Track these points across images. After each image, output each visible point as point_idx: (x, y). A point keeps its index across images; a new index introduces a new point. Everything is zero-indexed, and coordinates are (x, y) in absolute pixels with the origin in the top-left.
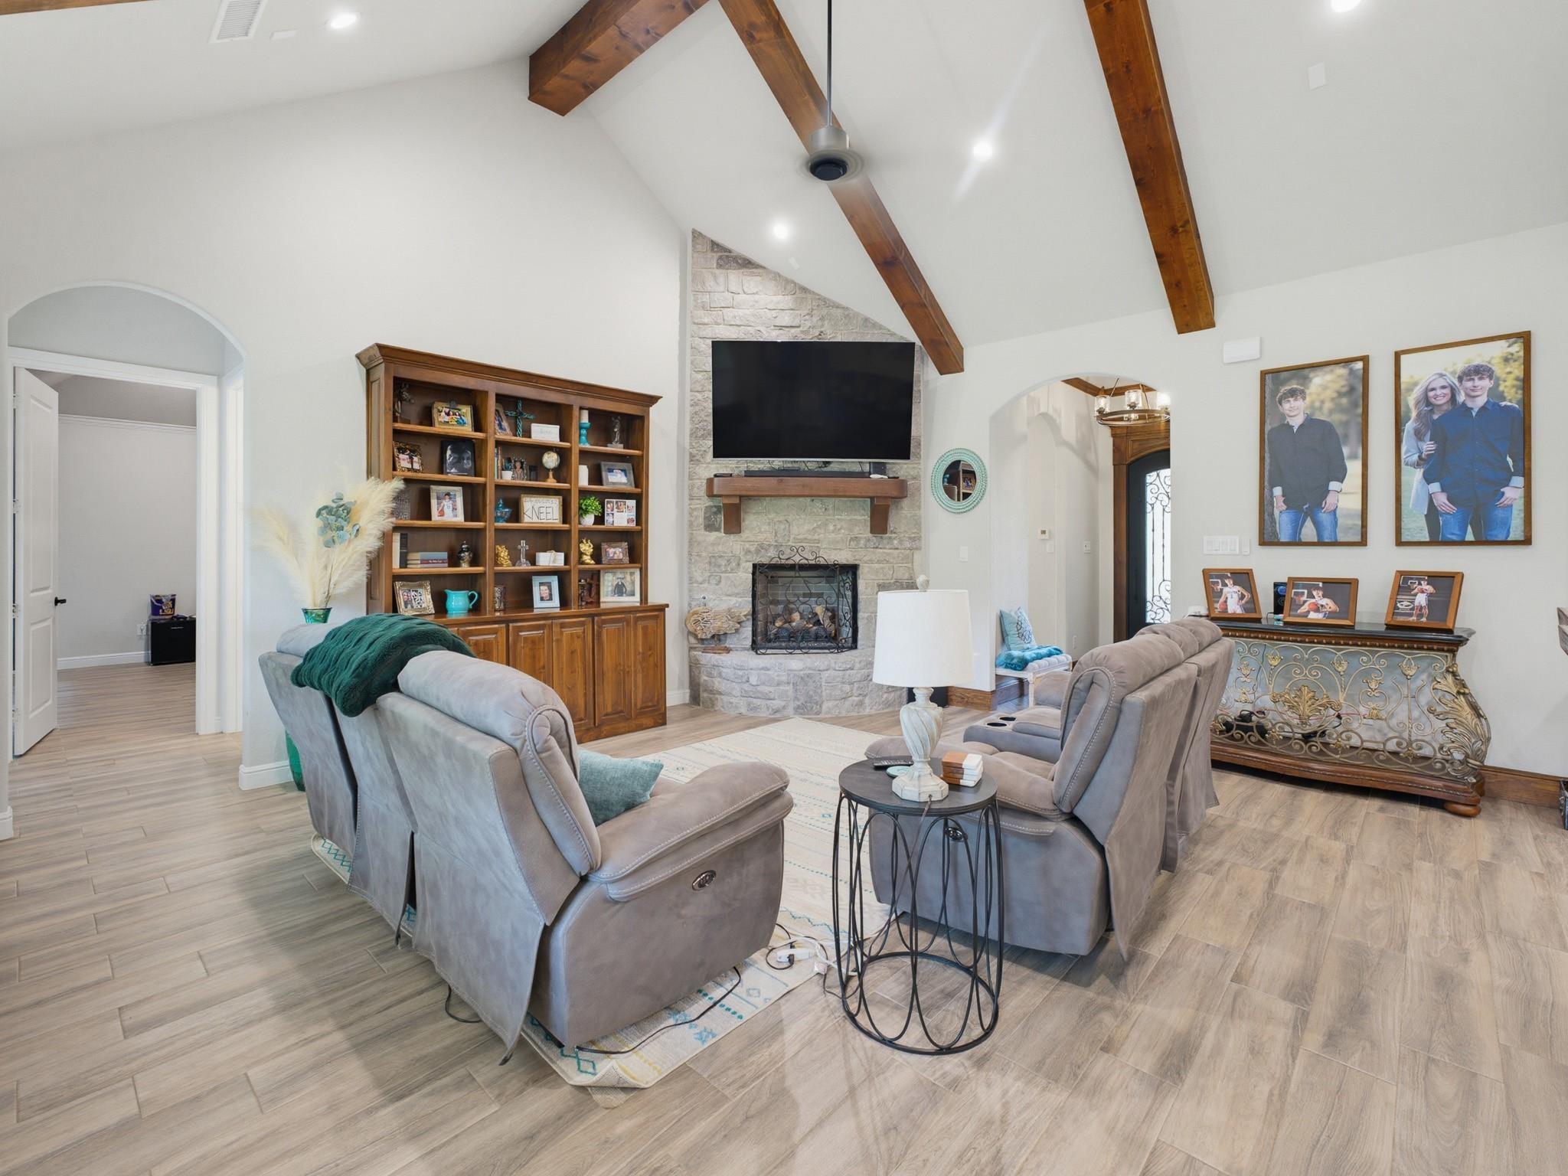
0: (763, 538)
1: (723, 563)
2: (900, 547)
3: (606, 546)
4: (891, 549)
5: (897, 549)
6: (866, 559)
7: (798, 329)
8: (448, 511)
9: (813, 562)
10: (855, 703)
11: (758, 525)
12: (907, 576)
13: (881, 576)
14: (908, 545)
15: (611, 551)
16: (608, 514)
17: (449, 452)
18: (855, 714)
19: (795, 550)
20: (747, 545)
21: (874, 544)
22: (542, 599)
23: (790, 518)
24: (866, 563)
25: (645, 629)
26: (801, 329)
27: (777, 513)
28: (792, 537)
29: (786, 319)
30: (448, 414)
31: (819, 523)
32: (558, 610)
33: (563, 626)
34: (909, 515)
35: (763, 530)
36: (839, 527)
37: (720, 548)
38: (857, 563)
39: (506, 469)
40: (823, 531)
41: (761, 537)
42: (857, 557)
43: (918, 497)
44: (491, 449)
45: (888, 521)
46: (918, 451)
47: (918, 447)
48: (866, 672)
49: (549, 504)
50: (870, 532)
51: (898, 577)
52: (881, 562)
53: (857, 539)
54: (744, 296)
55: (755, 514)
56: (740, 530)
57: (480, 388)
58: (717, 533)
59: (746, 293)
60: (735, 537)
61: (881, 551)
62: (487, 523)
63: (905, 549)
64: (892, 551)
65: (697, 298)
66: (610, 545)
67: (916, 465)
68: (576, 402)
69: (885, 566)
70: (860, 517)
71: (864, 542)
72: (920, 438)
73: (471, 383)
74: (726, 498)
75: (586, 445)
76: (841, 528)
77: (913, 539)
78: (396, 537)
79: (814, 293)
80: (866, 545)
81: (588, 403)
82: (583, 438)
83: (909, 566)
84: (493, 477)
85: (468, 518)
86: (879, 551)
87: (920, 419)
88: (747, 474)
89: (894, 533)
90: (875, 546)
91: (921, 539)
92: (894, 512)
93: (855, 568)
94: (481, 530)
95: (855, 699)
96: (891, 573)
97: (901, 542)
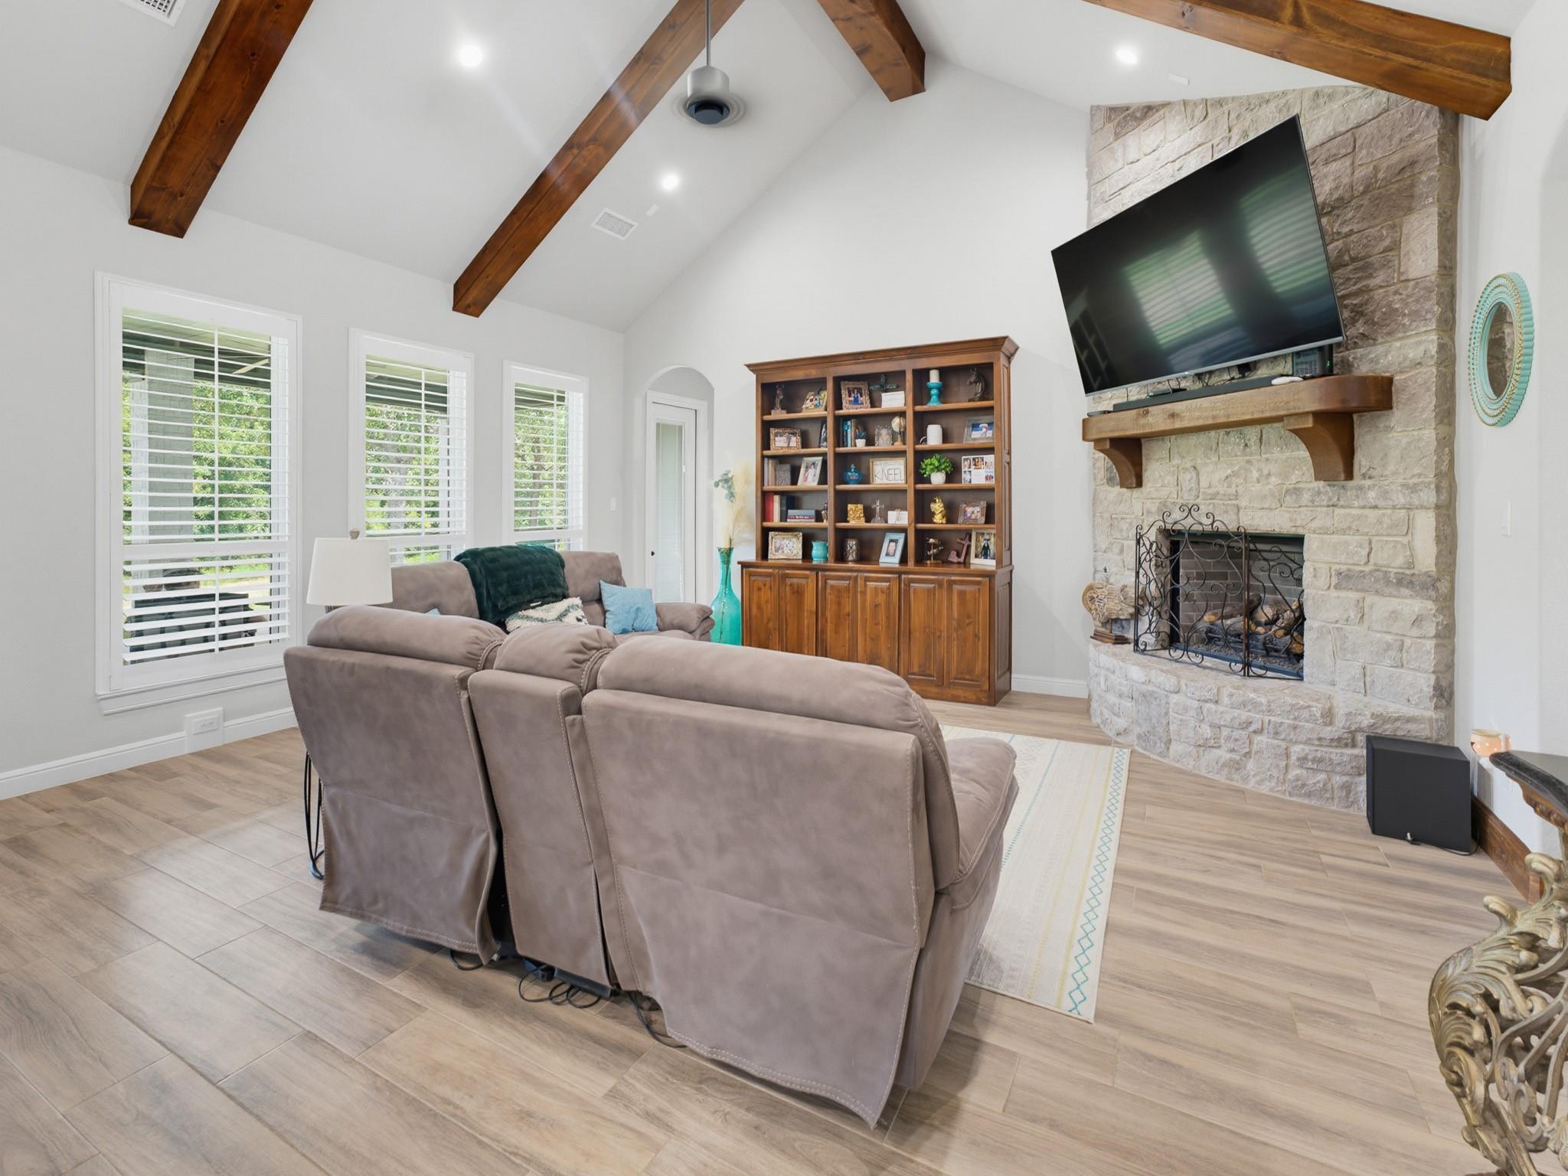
0: (1166, 493)
1: (1123, 525)
2: (1381, 503)
3: (964, 505)
4: (1364, 507)
5: (1376, 507)
6: (1314, 525)
8: (810, 478)
9: (1208, 529)
10: (1222, 761)
11: (1160, 476)
12: (1400, 560)
13: (1343, 558)
14: (1401, 499)
15: (969, 510)
16: (963, 473)
18: (1223, 780)
19: (1187, 510)
20: (1149, 504)
21: (1330, 499)
22: (887, 555)
23: (1199, 463)
24: (1314, 532)
25: (962, 594)
27: (1181, 456)
28: (1201, 490)
29: (1191, 165)
31: (1236, 468)
32: (897, 566)
33: (867, 579)
34: (1404, 441)
35: (1166, 482)
36: (1266, 472)
37: (1123, 507)
38: (1300, 531)
40: (1242, 480)
41: (1164, 493)
42: (1299, 523)
43: (1428, 401)
44: (830, 423)
45: (1355, 456)
46: (1427, 305)
47: (1429, 299)
48: (1244, 715)
49: (897, 467)
50: (1317, 479)
51: (1380, 562)
52: (1343, 532)
53: (1296, 491)
54: (1145, 160)
55: (1157, 460)
56: (1139, 484)
57: (820, 376)
58: (1117, 489)
59: (1146, 155)
60: (1136, 492)
61: (1342, 511)
62: (830, 487)
63: (1394, 507)
64: (1367, 511)
65: (1101, 188)
66: (968, 504)
67: (1424, 338)
68: (909, 366)
69: (1354, 539)
70: (1303, 453)
71: (1306, 497)
72: (1433, 278)
73: (813, 373)
74: (1098, 443)
75: (934, 404)
76: (1269, 474)
77: (1414, 489)
78: (777, 498)
79: (1233, 99)
80: (1313, 501)
81: (922, 363)
82: (934, 398)
83: (1405, 540)
84: (835, 447)
85: (819, 483)
86: (1337, 511)
87: (1432, 238)
88: (1118, 408)
89: (1370, 478)
90: (1331, 503)
91: (1433, 486)
92: (1368, 438)
93: (1298, 541)
94: (826, 491)
95: (1223, 754)
96: (1365, 552)
97: (1385, 494)
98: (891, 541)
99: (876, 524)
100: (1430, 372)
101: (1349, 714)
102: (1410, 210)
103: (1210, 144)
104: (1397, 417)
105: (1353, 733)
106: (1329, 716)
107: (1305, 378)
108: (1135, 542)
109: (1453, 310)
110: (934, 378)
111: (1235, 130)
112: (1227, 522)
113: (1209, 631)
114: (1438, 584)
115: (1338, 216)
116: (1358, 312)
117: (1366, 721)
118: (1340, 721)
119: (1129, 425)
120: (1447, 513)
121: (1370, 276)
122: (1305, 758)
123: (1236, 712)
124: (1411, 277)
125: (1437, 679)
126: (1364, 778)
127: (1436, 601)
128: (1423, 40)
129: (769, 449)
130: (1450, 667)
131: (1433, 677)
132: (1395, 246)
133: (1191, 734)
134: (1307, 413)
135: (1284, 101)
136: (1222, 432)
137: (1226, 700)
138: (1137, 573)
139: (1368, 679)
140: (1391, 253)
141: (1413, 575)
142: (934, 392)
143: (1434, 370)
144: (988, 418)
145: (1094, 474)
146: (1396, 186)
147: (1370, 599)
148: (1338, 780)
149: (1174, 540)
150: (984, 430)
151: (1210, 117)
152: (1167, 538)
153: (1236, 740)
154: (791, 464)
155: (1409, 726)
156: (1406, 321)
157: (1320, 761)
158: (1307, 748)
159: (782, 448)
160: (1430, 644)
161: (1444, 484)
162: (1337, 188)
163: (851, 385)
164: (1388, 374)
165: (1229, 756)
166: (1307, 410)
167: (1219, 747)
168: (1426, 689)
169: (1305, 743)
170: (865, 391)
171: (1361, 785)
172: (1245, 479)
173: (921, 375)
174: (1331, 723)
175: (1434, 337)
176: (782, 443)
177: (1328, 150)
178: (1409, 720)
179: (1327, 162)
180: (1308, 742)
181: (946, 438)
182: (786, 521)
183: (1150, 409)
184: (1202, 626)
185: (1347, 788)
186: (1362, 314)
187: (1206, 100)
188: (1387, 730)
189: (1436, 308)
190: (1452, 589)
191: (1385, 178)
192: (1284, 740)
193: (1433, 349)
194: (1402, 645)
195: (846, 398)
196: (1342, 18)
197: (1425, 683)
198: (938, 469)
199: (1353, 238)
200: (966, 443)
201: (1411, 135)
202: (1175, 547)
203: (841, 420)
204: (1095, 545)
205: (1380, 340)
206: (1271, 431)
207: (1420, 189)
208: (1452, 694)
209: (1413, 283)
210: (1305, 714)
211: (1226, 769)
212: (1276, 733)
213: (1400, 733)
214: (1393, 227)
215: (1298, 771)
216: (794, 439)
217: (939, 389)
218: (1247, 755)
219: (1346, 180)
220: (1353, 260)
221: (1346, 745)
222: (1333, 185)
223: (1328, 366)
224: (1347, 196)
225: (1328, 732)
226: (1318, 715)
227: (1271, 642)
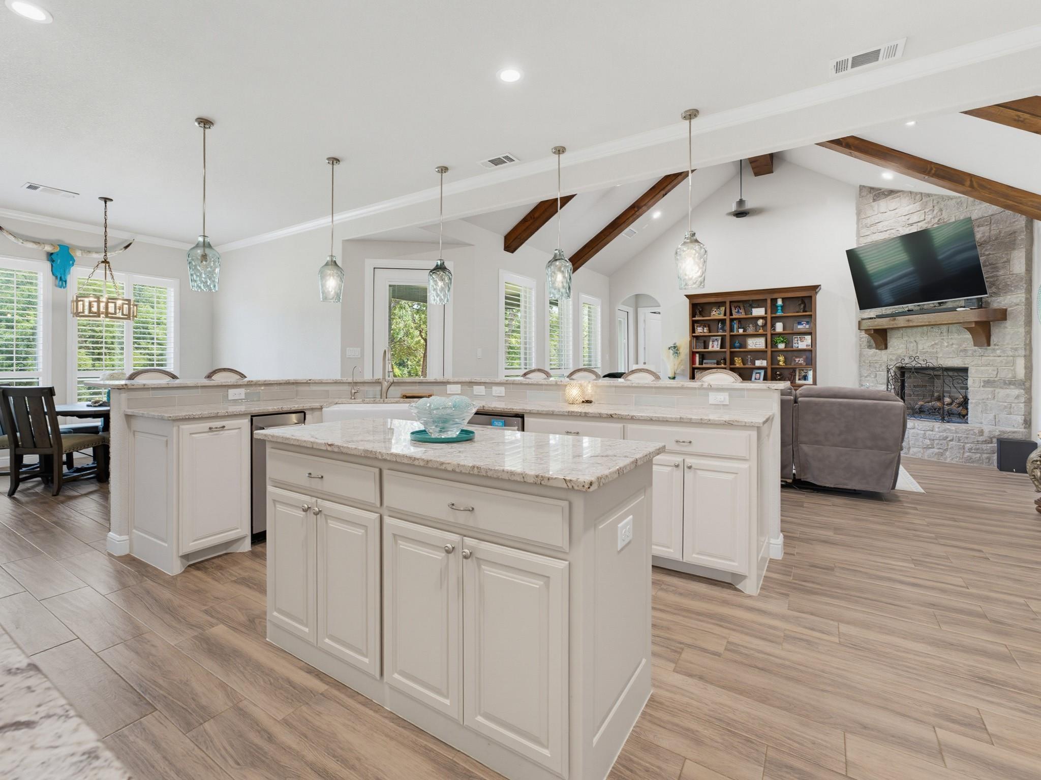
0: (901, 352)
1: (877, 365)
2: (1002, 355)
3: (795, 358)
4: (995, 356)
5: (1000, 356)
6: (973, 363)
7: (924, 222)
8: (715, 346)
9: (925, 366)
10: (935, 453)
11: (897, 345)
12: (1010, 376)
13: (986, 375)
14: (1010, 353)
15: (797, 360)
16: (795, 343)
17: (720, 324)
18: (936, 460)
19: (913, 359)
20: (891, 357)
21: (980, 353)
22: (755, 379)
23: (917, 339)
24: (973, 366)
26: (926, 221)
27: (909, 336)
28: (919, 350)
29: (915, 218)
30: (716, 311)
31: (936, 342)
34: (1011, 333)
35: (900, 347)
36: (951, 343)
37: (876, 358)
38: (967, 366)
39: (740, 328)
40: (939, 346)
41: (900, 352)
42: (967, 363)
43: (1022, 319)
44: (728, 322)
45: (991, 337)
46: (1021, 284)
47: (1021, 281)
48: (945, 434)
49: (761, 341)
50: (975, 346)
51: (1002, 377)
52: (986, 366)
53: (965, 350)
54: (889, 213)
55: (896, 338)
56: (886, 348)
57: (723, 300)
58: (874, 350)
59: (890, 211)
60: (884, 352)
61: (985, 358)
62: (727, 350)
63: (1008, 356)
64: (996, 358)
65: (864, 221)
66: (797, 357)
67: (1019, 295)
68: (769, 297)
69: (990, 369)
70: (968, 336)
71: (970, 352)
72: (1023, 274)
73: (720, 299)
74: (867, 331)
75: (779, 313)
76: (953, 344)
77: (1016, 350)
78: (697, 355)
79: (935, 195)
80: (973, 354)
81: (774, 296)
82: (780, 311)
83: (1012, 368)
84: (730, 332)
85: (721, 348)
86: (984, 358)
87: (1023, 261)
88: (879, 317)
89: (998, 346)
90: (980, 355)
91: (1023, 348)
92: (997, 331)
93: (965, 370)
94: (725, 352)
95: (936, 450)
96: (995, 373)
97: (1004, 351)
98: (756, 373)
99: (749, 365)
100: (1022, 308)
101: (990, 431)
102: (1014, 249)
103: (923, 211)
104: (1008, 323)
105: (991, 438)
106: (981, 433)
107: (971, 309)
108: (886, 372)
109: (1031, 286)
110: (780, 302)
111: (936, 207)
112: (933, 363)
113: (920, 408)
114: (1026, 384)
115: (984, 247)
116: (993, 284)
117: (997, 433)
118: (986, 434)
119: (883, 323)
120: (1029, 358)
121: (998, 271)
122: (971, 449)
123: (941, 434)
124: (1014, 273)
125: (1025, 418)
126: (996, 454)
127: (1024, 389)
128: (1020, 197)
129: (695, 333)
130: (1030, 413)
131: (1023, 417)
132: (1008, 261)
133: (921, 444)
134: (972, 322)
135: (959, 200)
136: (929, 328)
137: (937, 430)
138: (888, 385)
139: (997, 420)
140: (1006, 264)
141: (1015, 381)
142: (779, 308)
143: (1024, 307)
144: (807, 320)
145: (860, 344)
146: (1008, 239)
147: (997, 390)
148: (985, 456)
149: (903, 371)
150: (804, 325)
151: (924, 200)
152: (899, 370)
153: (941, 444)
154: (703, 341)
155: (1014, 435)
156: (1013, 289)
157: (978, 449)
158: (972, 445)
159: (701, 332)
160: (1022, 405)
161: (1028, 348)
162: (983, 237)
163: (736, 304)
164: (1005, 308)
165: (938, 451)
166: (972, 320)
167: (934, 448)
168: (1020, 421)
169: (971, 443)
170: (742, 307)
171: (995, 457)
172: (941, 346)
173: (774, 301)
174: (982, 435)
175: (1024, 295)
176: (699, 330)
177: (980, 222)
178: (1014, 432)
179: (979, 226)
180: (973, 443)
181: (784, 329)
182: (702, 364)
183: (897, 318)
184: (917, 406)
185: (989, 459)
186: (994, 285)
187: (922, 193)
188: (1006, 436)
189: (1024, 285)
190: (1031, 386)
191: (1003, 236)
192: (962, 443)
193: (1024, 300)
194: (1011, 407)
195: (734, 312)
196: (989, 187)
197: (1020, 419)
198: (782, 342)
199: (991, 256)
200: (795, 331)
201: (1014, 222)
202: (903, 374)
203: (732, 320)
204: (860, 374)
205: (1002, 295)
206: (953, 328)
207: (1018, 242)
208: (1030, 423)
209: (1015, 275)
210: (972, 432)
211: (937, 456)
212: (959, 440)
213: (1010, 437)
214: (1007, 254)
215: (968, 454)
216: (705, 328)
217: (782, 307)
218: (946, 450)
219: (987, 234)
220: (990, 264)
221: (988, 443)
222: (982, 235)
223: (981, 305)
224: (988, 240)
225: (981, 439)
226: (977, 432)
227: (951, 411)
